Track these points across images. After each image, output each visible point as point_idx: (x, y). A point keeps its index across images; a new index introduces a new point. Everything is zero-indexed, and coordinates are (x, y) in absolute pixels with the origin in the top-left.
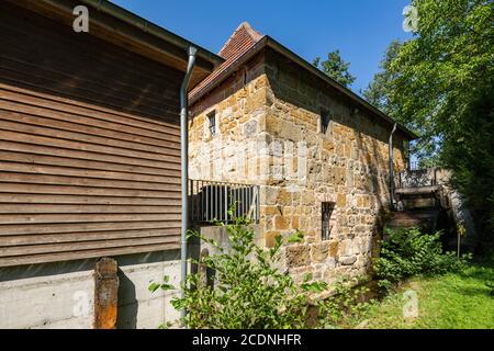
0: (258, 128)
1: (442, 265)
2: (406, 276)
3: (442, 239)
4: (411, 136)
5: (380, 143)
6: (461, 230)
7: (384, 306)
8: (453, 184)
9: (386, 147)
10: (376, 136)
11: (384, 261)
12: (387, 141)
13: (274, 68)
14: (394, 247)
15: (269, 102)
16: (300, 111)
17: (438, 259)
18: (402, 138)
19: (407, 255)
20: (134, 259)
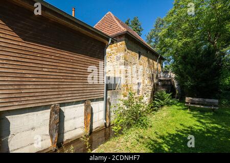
0: (121, 58)
1: (171, 103)
2: (162, 106)
3: (172, 95)
4: (164, 59)
5: (154, 62)
6: (177, 92)
7: (158, 113)
8: (176, 78)
9: (156, 63)
10: (153, 60)
11: (156, 102)
12: (156, 61)
13: (127, 39)
14: (159, 97)
15: (125, 51)
16: (133, 53)
17: (171, 101)
18: (161, 60)
19: (163, 100)
20: (92, 100)
